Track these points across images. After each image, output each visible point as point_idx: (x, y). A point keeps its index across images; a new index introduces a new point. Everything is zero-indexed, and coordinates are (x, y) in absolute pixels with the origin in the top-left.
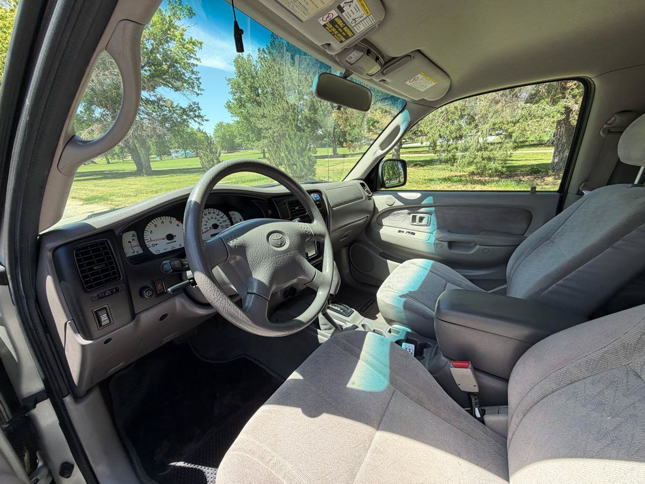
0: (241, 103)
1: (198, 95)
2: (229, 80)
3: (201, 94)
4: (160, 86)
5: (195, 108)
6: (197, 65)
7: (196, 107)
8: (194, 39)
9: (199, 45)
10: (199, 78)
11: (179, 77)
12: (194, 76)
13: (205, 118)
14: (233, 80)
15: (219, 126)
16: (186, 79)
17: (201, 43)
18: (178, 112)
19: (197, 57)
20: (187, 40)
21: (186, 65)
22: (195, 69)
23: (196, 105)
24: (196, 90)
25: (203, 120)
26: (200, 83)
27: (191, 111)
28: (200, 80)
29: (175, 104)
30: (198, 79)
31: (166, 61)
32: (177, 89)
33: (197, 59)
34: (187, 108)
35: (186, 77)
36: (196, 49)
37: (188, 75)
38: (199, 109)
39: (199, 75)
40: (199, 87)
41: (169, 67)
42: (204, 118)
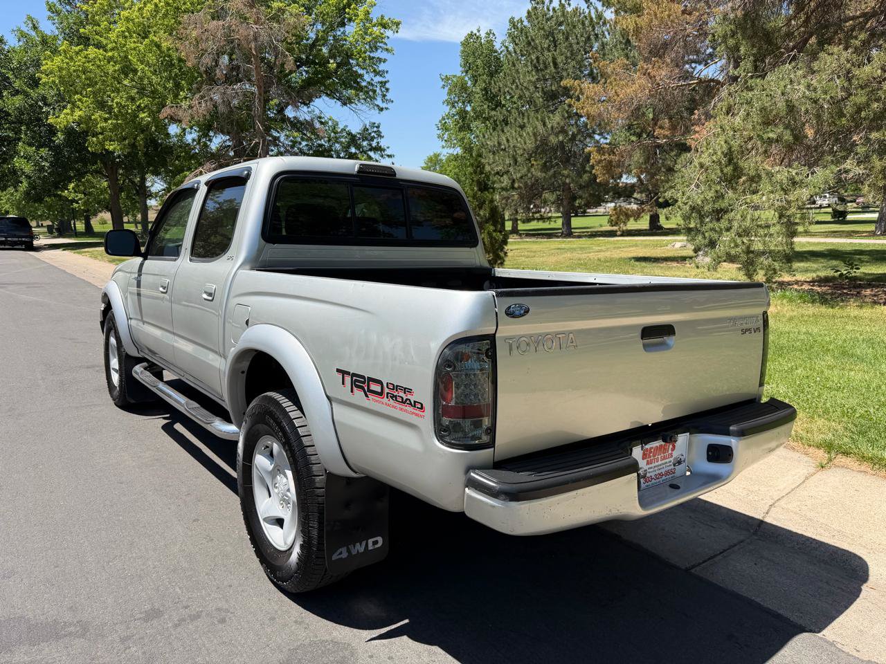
0: (464, 123)
1: (381, 109)
2: (447, 78)
3: (387, 109)
4: (320, 97)
5: (372, 134)
6: (385, 61)
7: (375, 132)
8: (386, 18)
9: (394, 27)
10: (385, 82)
11: (352, 81)
12: (378, 79)
13: (388, 152)
14: (454, 79)
15: (431, 162)
16: (364, 84)
17: (398, 24)
18: (343, 140)
19: (388, 47)
20: (375, 21)
21: (367, 61)
22: (382, 67)
23: (375, 129)
24: (379, 101)
25: (382, 156)
26: (387, 90)
27: (365, 139)
28: (387, 86)
29: (341, 126)
30: (383, 84)
31: (334, 57)
32: (346, 102)
33: (387, 50)
34: (359, 133)
35: (364, 80)
36: (389, 33)
37: (367, 78)
38: (380, 135)
39: (388, 77)
40: (384, 96)
41: (339, 65)
42: (386, 153)
